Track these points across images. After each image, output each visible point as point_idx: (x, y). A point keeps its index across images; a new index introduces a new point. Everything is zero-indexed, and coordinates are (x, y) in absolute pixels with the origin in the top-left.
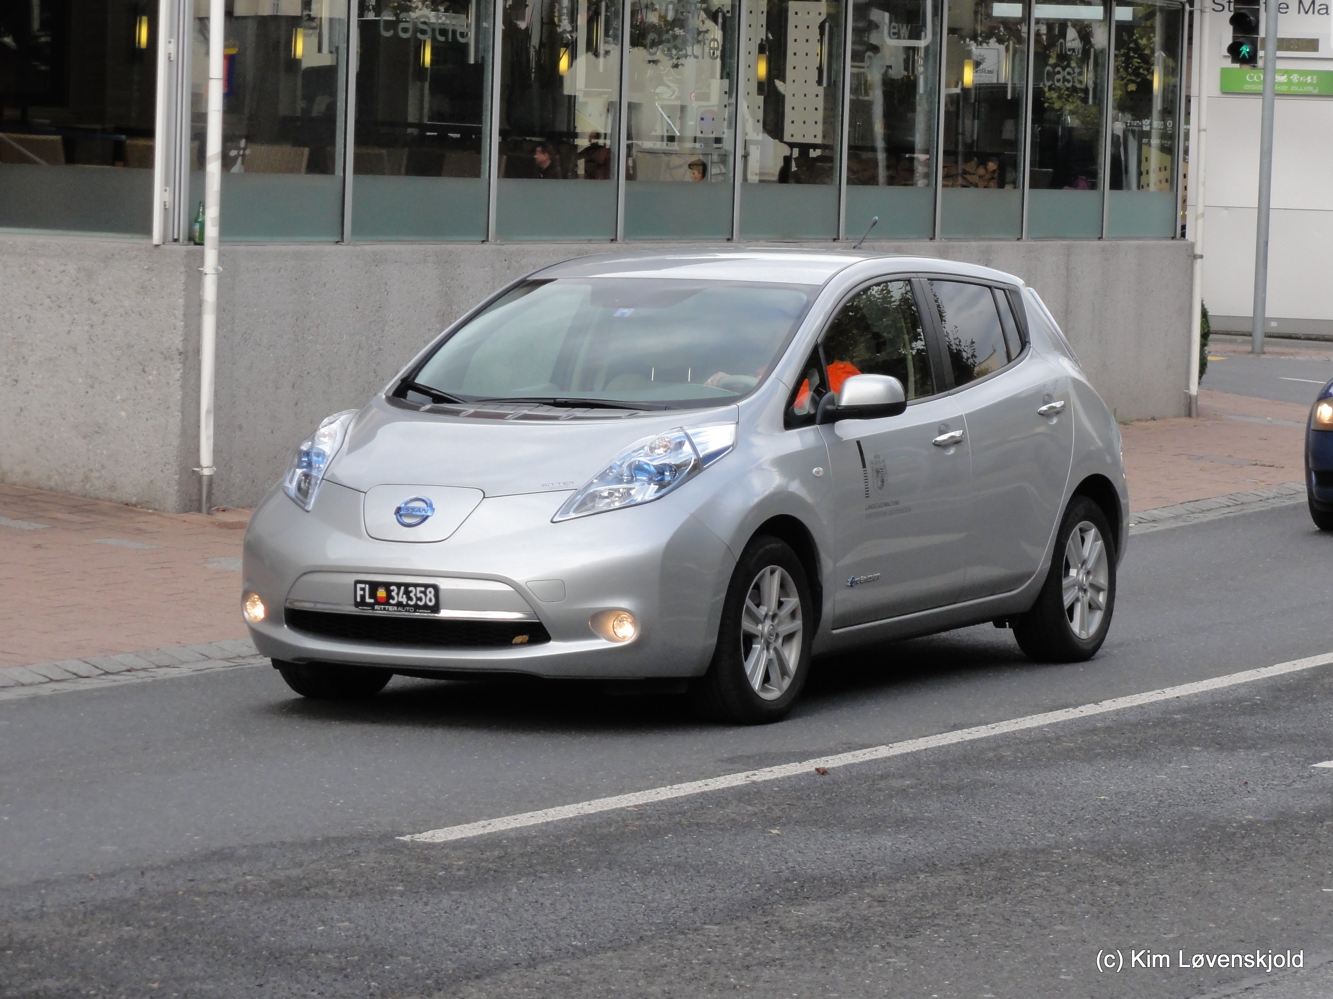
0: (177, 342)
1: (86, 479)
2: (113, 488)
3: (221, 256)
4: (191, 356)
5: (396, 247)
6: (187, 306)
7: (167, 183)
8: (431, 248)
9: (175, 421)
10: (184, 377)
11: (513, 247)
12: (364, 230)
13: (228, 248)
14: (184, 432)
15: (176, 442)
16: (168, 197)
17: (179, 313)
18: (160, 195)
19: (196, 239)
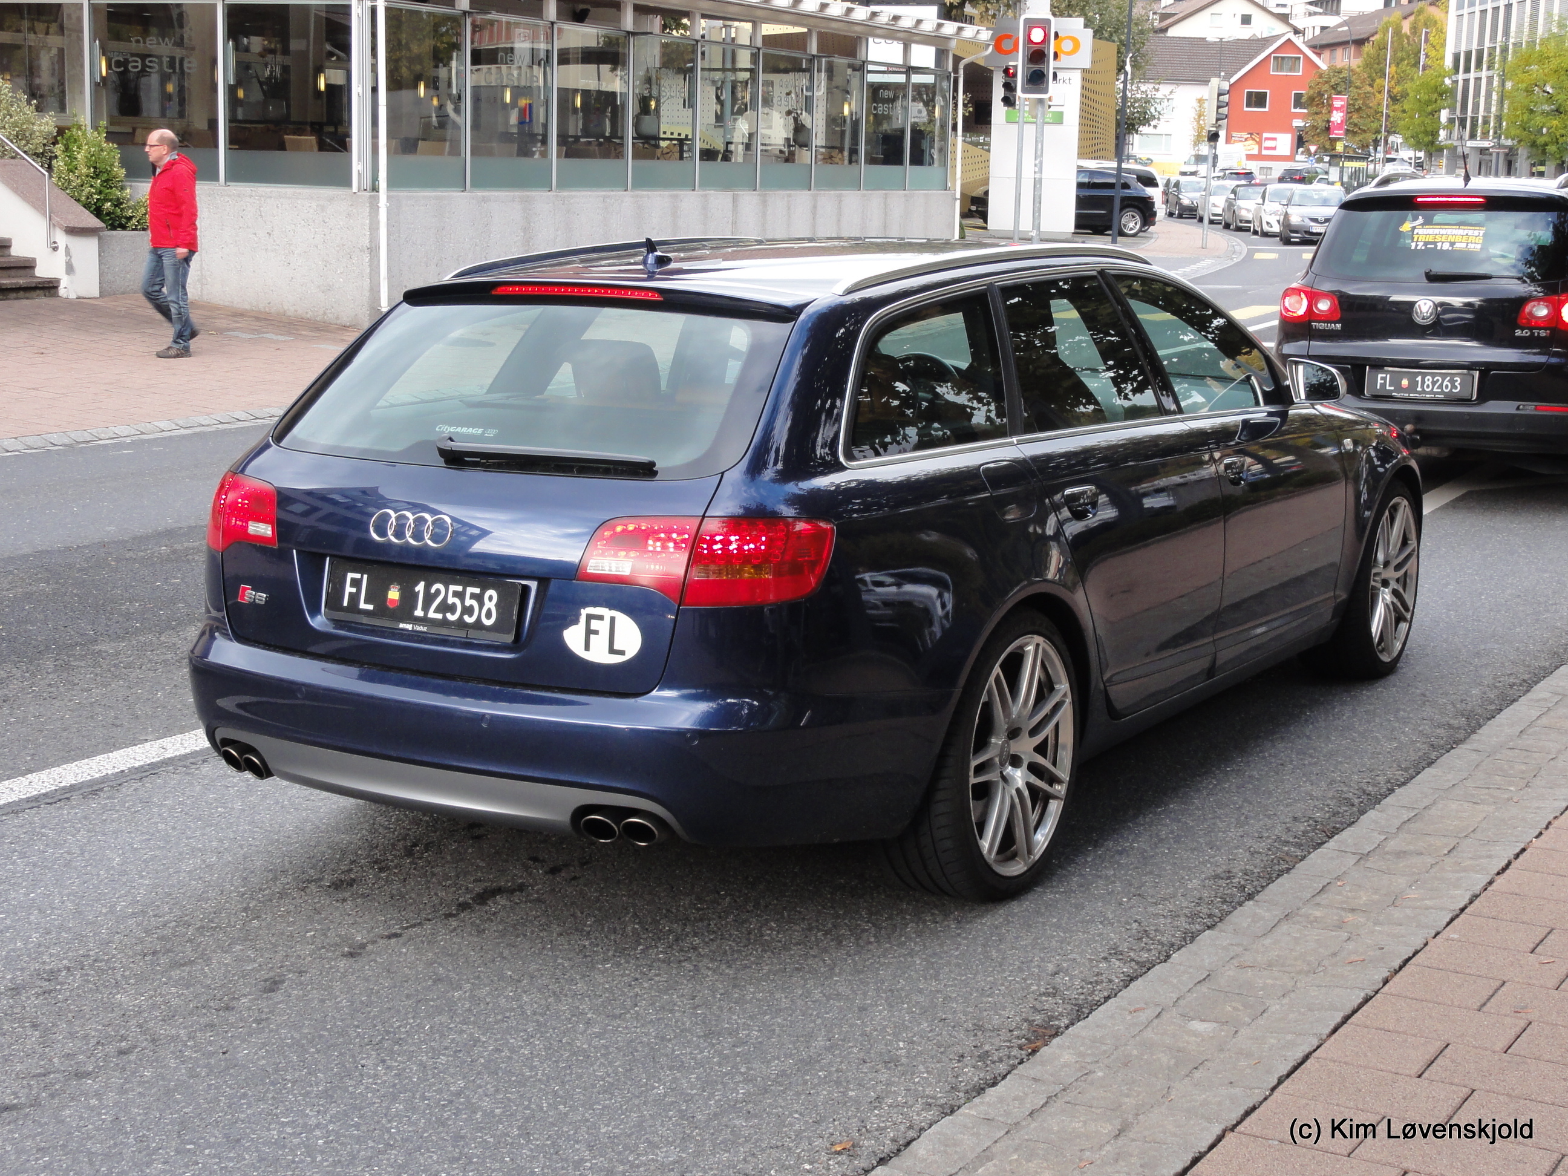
0: (366, 242)
1: (325, 314)
2: (337, 318)
3: (388, 198)
4: (373, 250)
5: (496, 194)
6: (371, 224)
7: (359, 160)
8: (517, 193)
9: (367, 283)
10: (371, 260)
11: (565, 194)
12: (477, 184)
13: (392, 194)
14: (371, 289)
15: (367, 294)
16: (360, 168)
17: (367, 228)
18: (356, 167)
19: (375, 189)
